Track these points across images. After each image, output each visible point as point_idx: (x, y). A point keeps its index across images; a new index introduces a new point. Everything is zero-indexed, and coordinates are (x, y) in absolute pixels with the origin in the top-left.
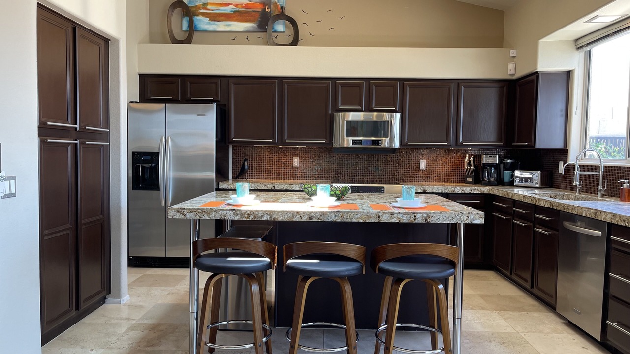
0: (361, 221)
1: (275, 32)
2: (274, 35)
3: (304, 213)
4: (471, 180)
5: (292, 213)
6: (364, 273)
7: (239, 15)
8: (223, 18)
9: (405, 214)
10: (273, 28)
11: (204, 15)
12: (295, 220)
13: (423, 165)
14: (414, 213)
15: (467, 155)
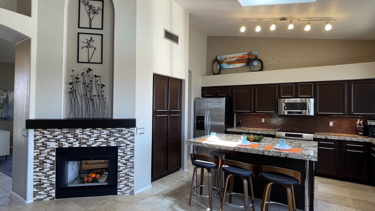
0: (255, 153)
1: (253, 66)
2: (253, 67)
3: (232, 147)
4: (362, 133)
5: (227, 147)
6: (254, 176)
7: (239, 61)
8: (232, 63)
9: (276, 152)
10: (252, 64)
11: (225, 62)
12: (228, 149)
13: (331, 124)
14: (280, 152)
15: (359, 120)
